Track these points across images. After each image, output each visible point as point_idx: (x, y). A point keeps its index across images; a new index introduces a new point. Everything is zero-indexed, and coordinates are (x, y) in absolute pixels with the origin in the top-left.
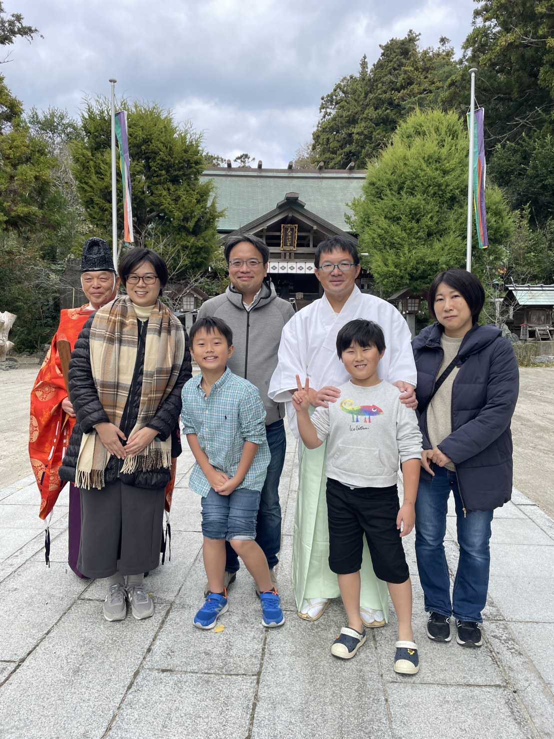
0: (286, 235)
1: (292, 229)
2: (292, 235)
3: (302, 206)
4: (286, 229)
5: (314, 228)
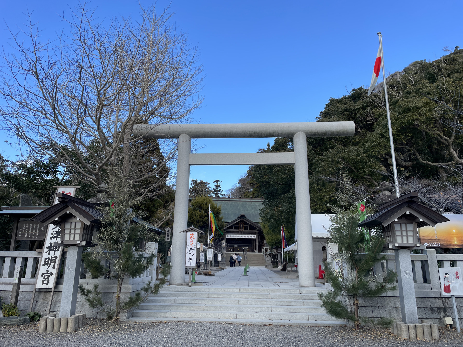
0: (240, 226)
1: (242, 224)
2: (242, 226)
3: (246, 217)
4: (240, 224)
5: (250, 224)
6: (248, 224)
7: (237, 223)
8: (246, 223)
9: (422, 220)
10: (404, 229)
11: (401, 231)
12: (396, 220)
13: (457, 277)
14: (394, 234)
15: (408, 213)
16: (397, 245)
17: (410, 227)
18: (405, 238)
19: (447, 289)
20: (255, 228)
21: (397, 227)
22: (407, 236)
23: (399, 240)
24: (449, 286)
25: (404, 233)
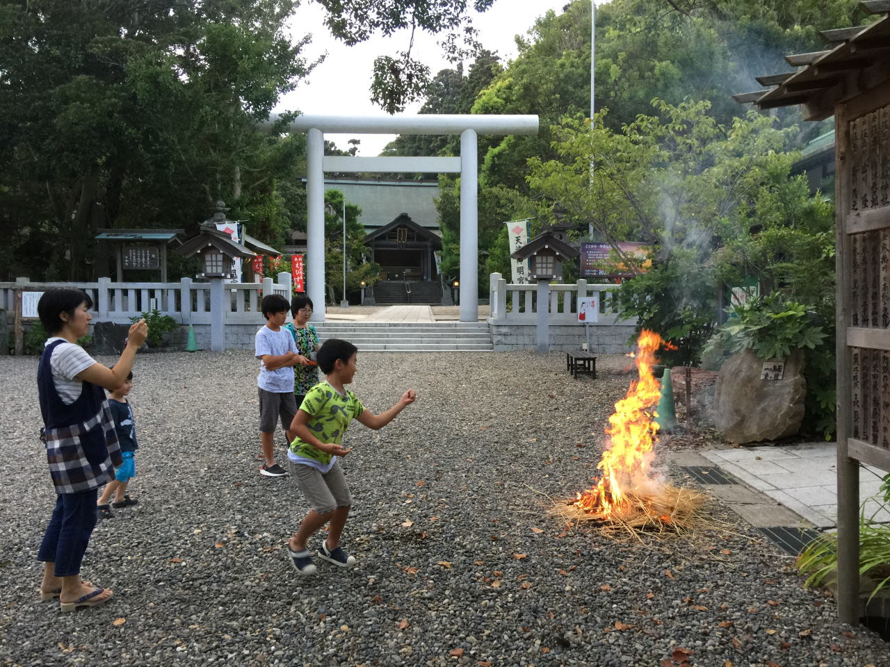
0: (400, 234)
1: (404, 231)
2: (404, 234)
3: (410, 219)
4: (400, 231)
5: (417, 231)
6: (413, 231)
7: (394, 230)
8: (410, 230)
9: (558, 254)
10: (544, 261)
11: (542, 263)
12: (535, 253)
13: (593, 306)
14: (535, 265)
15: (547, 247)
16: (535, 277)
17: (551, 259)
18: (544, 270)
19: (582, 317)
20: (426, 240)
21: (538, 259)
22: (547, 268)
23: (539, 272)
24: (584, 314)
25: (544, 265)
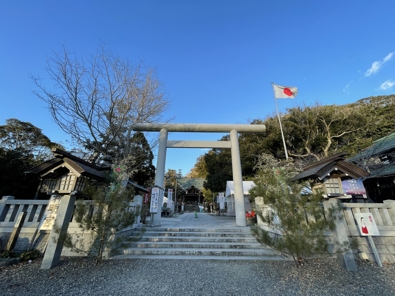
4: (192, 190)
5: (197, 190)
9: (348, 175)
10: (331, 182)
12: (329, 175)
13: (371, 221)
14: (325, 186)
15: (336, 169)
16: (329, 195)
19: (365, 230)
22: (334, 188)
24: (366, 228)
25: (332, 186)
